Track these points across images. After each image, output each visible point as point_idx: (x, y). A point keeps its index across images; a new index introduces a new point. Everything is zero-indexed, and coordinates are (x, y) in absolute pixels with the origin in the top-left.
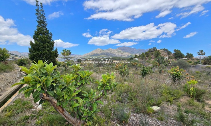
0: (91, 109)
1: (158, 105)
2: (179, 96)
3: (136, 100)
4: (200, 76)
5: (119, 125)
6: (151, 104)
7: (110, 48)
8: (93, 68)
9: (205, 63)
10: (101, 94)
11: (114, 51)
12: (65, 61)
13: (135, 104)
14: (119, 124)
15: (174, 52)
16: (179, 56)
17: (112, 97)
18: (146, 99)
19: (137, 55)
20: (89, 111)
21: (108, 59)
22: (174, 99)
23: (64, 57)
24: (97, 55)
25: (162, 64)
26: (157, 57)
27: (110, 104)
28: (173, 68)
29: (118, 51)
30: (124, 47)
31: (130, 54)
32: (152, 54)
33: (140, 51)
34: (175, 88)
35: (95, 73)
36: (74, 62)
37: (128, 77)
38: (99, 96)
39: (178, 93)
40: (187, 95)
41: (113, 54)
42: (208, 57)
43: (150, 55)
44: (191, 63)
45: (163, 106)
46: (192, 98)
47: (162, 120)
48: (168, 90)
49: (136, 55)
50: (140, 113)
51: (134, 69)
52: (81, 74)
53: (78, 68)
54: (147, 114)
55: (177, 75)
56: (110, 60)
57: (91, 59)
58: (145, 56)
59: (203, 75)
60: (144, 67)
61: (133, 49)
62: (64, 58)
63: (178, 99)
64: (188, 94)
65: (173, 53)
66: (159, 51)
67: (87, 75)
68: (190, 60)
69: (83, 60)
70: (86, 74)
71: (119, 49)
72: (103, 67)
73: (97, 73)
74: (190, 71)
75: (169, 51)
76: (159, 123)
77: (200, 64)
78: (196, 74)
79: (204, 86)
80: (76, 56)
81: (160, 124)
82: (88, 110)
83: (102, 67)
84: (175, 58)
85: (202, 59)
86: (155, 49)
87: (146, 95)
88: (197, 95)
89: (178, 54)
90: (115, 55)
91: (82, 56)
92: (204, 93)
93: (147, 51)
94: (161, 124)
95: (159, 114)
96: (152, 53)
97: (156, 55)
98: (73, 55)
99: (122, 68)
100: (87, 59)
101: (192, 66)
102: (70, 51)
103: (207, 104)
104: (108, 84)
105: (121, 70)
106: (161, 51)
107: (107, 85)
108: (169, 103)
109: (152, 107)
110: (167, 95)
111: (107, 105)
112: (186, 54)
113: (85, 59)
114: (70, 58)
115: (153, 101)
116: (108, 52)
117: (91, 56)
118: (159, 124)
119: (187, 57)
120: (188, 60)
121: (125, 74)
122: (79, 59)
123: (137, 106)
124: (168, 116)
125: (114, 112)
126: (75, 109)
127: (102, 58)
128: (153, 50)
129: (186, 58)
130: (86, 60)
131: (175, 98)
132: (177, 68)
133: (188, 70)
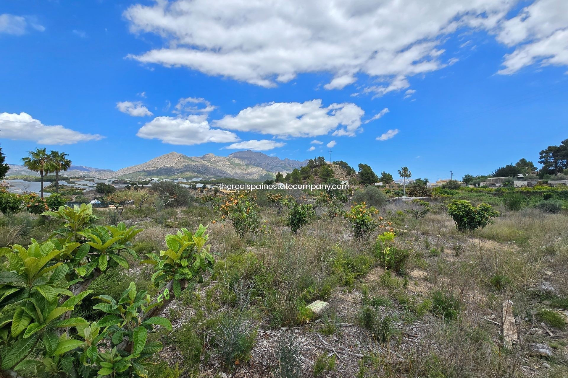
0: (128, 349)
1: (322, 298)
2: (366, 269)
3: (274, 294)
4: (403, 221)
5: (224, 375)
6: (309, 297)
7: (211, 155)
8: (153, 211)
9: (411, 194)
10: (165, 294)
11: (221, 161)
12: (42, 191)
13: (270, 305)
14: (225, 371)
15: (360, 169)
16: (369, 179)
17: (208, 295)
18: (297, 287)
19: (282, 176)
20: (119, 358)
21: (205, 186)
22: (356, 278)
23: (40, 176)
24: (168, 171)
25: (335, 198)
26: (326, 179)
27: (200, 316)
28: (354, 205)
29: (233, 163)
30: (249, 151)
31: (264, 172)
32: (316, 173)
33: (289, 163)
34: (359, 252)
35: (160, 225)
36: (82, 194)
37: (257, 232)
38: (159, 301)
39: (364, 262)
40: (380, 265)
41: (219, 171)
42: (416, 180)
43: (312, 175)
44: (389, 194)
45: (335, 298)
46: (387, 269)
47: (330, 333)
48: (345, 257)
49: (279, 173)
50: (283, 326)
51: (272, 210)
52: (94, 237)
53: (84, 219)
54: (298, 325)
55: (363, 221)
56: (209, 187)
57: (147, 183)
58: (301, 177)
59: (408, 217)
60: (295, 206)
61: (272, 158)
62: (36, 180)
63: (364, 277)
64: (381, 261)
65: (357, 170)
66: (329, 166)
67: (116, 238)
68: (388, 188)
69: (117, 186)
70: (112, 236)
71: (234, 157)
72: (189, 207)
73: (167, 226)
74: (387, 211)
75: (350, 167)
76: (325, 342)
77: (403, 195)
78: (397, 217)
79: (409, 240)
80: (91, 174)
81: (327, 343)
82: (116, 356)
83: (185, 209)
84: (362, 183)
85: (406, 186)
86: (321, 160)
87: (298, 276)
88: (396, 262)
89: (368, 174)
90: (225, 172)
91: (114, 174)
92: (406, 256)
93: (304, 166)
94: (329, 342)
95: (325, 318)
96: (316, 171)
97: (323, 175)
98: (81, 168)
99: (239, 210)
100: (133, 184)
101: (391, 200)
102: (66, 158)
103: (411, 278)
104: (184, 263)
105: (236, 214)
106: (333, 166)
107: (180, 266)
108: (346, 288)
109: (310, 305)
110: (342, 269)
111: (193, 323)
112: (381, 175)
113: (126, 182)
114: (65, 179)
115: (312, 290)
116: (205, 163)
117: (150, 173)
118: (324, 344)
119: (381, 180)
120: (385, 187)
121: (250, 225)
122: (101, 184)
123: (274, 309)
124: (344, 320)
125: (213, 337)
126: (63, 361)
127: (185, 181)
128: (318, 164)
129: (381, 184)
130: (128, 188)
131: (358, 274)
132: (363, 206)
133: (384, 209)
